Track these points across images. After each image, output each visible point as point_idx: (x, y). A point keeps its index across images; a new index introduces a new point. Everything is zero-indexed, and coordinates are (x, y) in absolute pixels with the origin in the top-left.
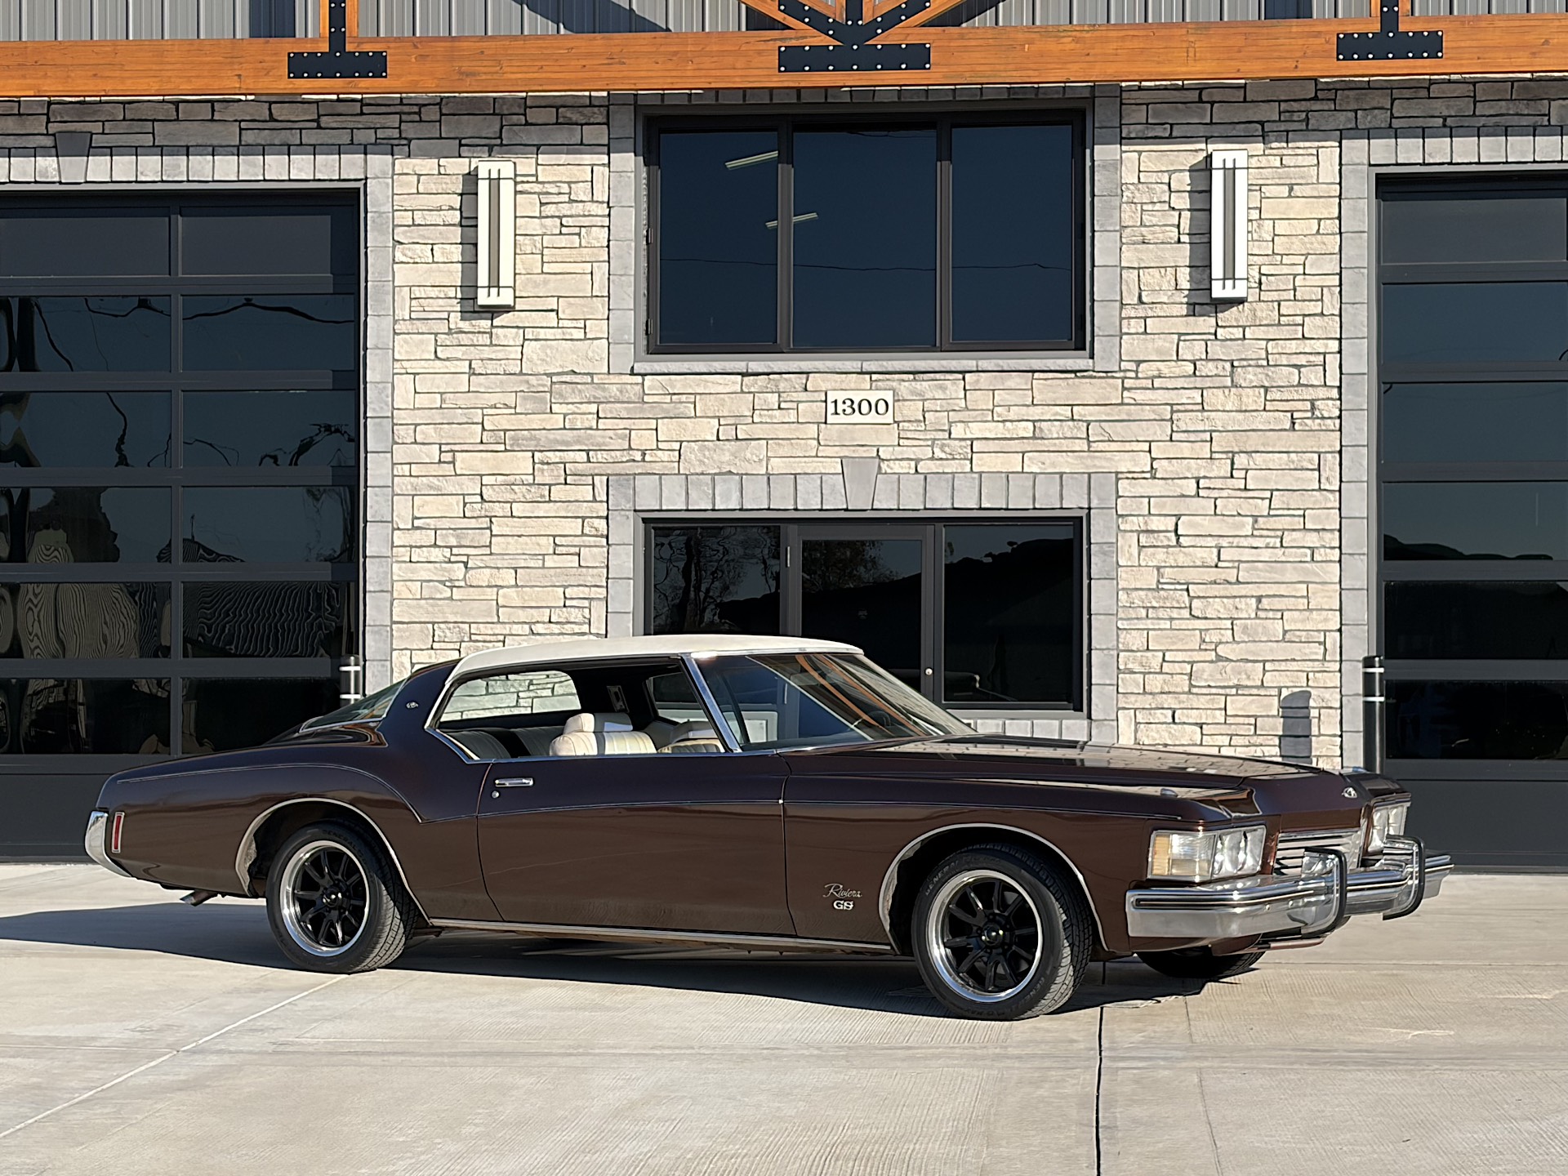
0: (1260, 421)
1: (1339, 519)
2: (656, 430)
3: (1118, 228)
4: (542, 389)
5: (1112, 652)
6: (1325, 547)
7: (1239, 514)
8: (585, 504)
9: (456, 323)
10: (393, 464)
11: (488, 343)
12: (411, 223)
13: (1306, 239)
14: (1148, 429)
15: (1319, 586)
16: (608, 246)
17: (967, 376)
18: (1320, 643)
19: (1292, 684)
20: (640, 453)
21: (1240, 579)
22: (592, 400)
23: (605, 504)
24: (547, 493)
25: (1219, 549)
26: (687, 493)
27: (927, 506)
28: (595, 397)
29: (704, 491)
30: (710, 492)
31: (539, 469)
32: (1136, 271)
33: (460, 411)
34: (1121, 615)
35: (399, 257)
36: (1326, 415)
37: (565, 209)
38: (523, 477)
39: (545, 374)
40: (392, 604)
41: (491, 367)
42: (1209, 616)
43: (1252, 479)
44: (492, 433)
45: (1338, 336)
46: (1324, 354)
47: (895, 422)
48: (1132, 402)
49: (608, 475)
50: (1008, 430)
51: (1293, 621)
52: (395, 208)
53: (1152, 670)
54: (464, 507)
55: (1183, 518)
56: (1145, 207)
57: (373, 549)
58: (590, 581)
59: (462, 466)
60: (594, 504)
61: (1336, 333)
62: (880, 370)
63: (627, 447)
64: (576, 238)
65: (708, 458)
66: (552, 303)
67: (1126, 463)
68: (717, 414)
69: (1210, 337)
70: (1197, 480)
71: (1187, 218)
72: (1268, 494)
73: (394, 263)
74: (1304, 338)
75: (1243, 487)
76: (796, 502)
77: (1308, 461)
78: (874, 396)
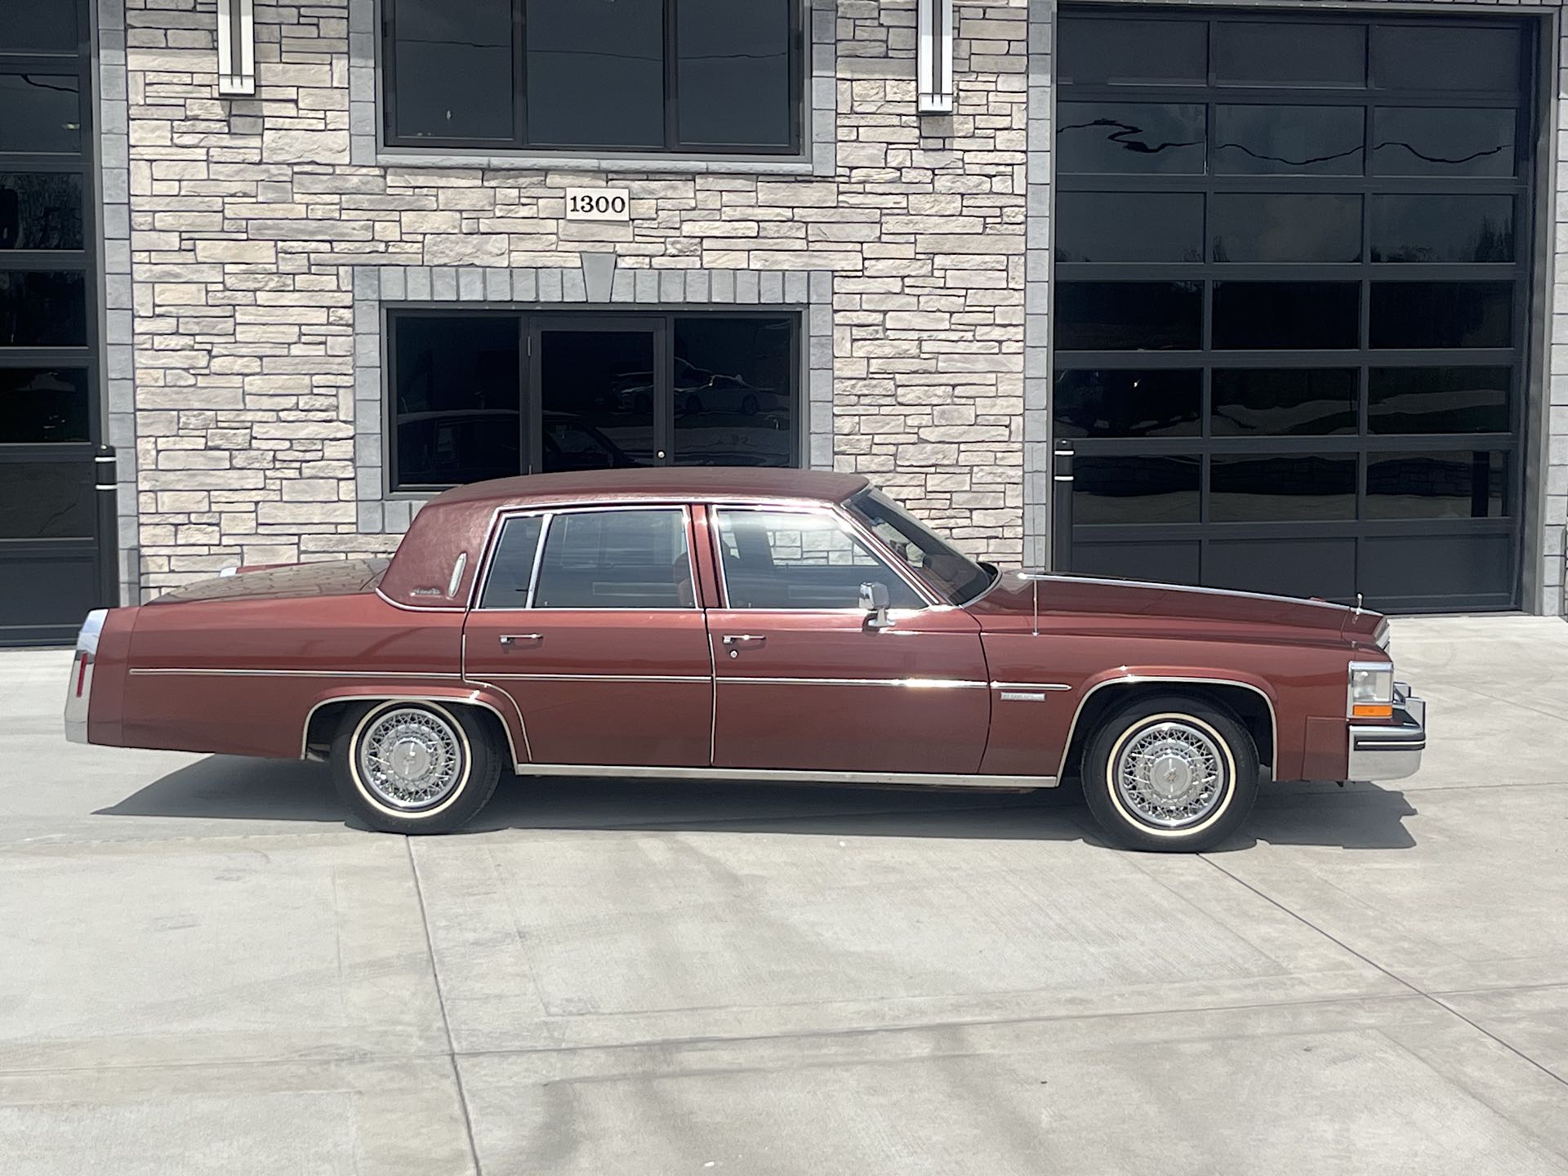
0: (958, 225)
1: (1022, 315)
2: (400, 221)
3: (833, 41)
4: (283, 178)
5: (828, 436)
6: (1009, 340)
7: (938, 311)
8: (331, 294)
9: (191, 110)
10: (132, 251)
11: (227, 131)
12: (143, 7)
13: (998, 59)
14: (860, 230)
15: (1008, 376)
16: (348, 38)
17: (698, 177)
18: (1006, 426)
19: (981, 463)
20: (383, 245)
21: (939, 370)
22: (334, 191)
23: (351, 294)
24: (292, 282)
25: (920, 340)
26: (432, 285)
27: (662, 300)
28: (337, 188)
29: (448, 283)
30: (455, 283)
31: (283, 259)
32: (849, 82)
33: (199, 199)
34: (836, 402)
35: (131, 41)
36: (1014, 220)
38: (266, 266)
39: (288, 164)
40: (135, 392)
41: (228, 156)
42: (911, 402)
43: (951, 277)
44: (233, 221)
45: (1024, 149)
46: (1012, 165)
47: (631, 219)
48: (846, 205)
49: (353, 265)
50: (735, 229)
51: (983, 406)
53: (862, 452)
54: (207, 294)
55: (890, 313)
56: (857, 22)
57: (115, 337)
58: (335, 368)
59: (205, 254)
60: (339, 294)
61: (1022, 145)
62: (615, 169)
63: (370, 238)
64: (314, 28)
65: (451, 251)
66: (291, 93)
67: (840, 262)
68: (459, 207)
69: (914, 146)
70: (903, 278)
71: (894, 35)
72: (963, 292)
73: (126, 47)
74: (995, 150)
75: (942, 285)
76: (537, 295)
77: (998, 262)
78: (610, 194)
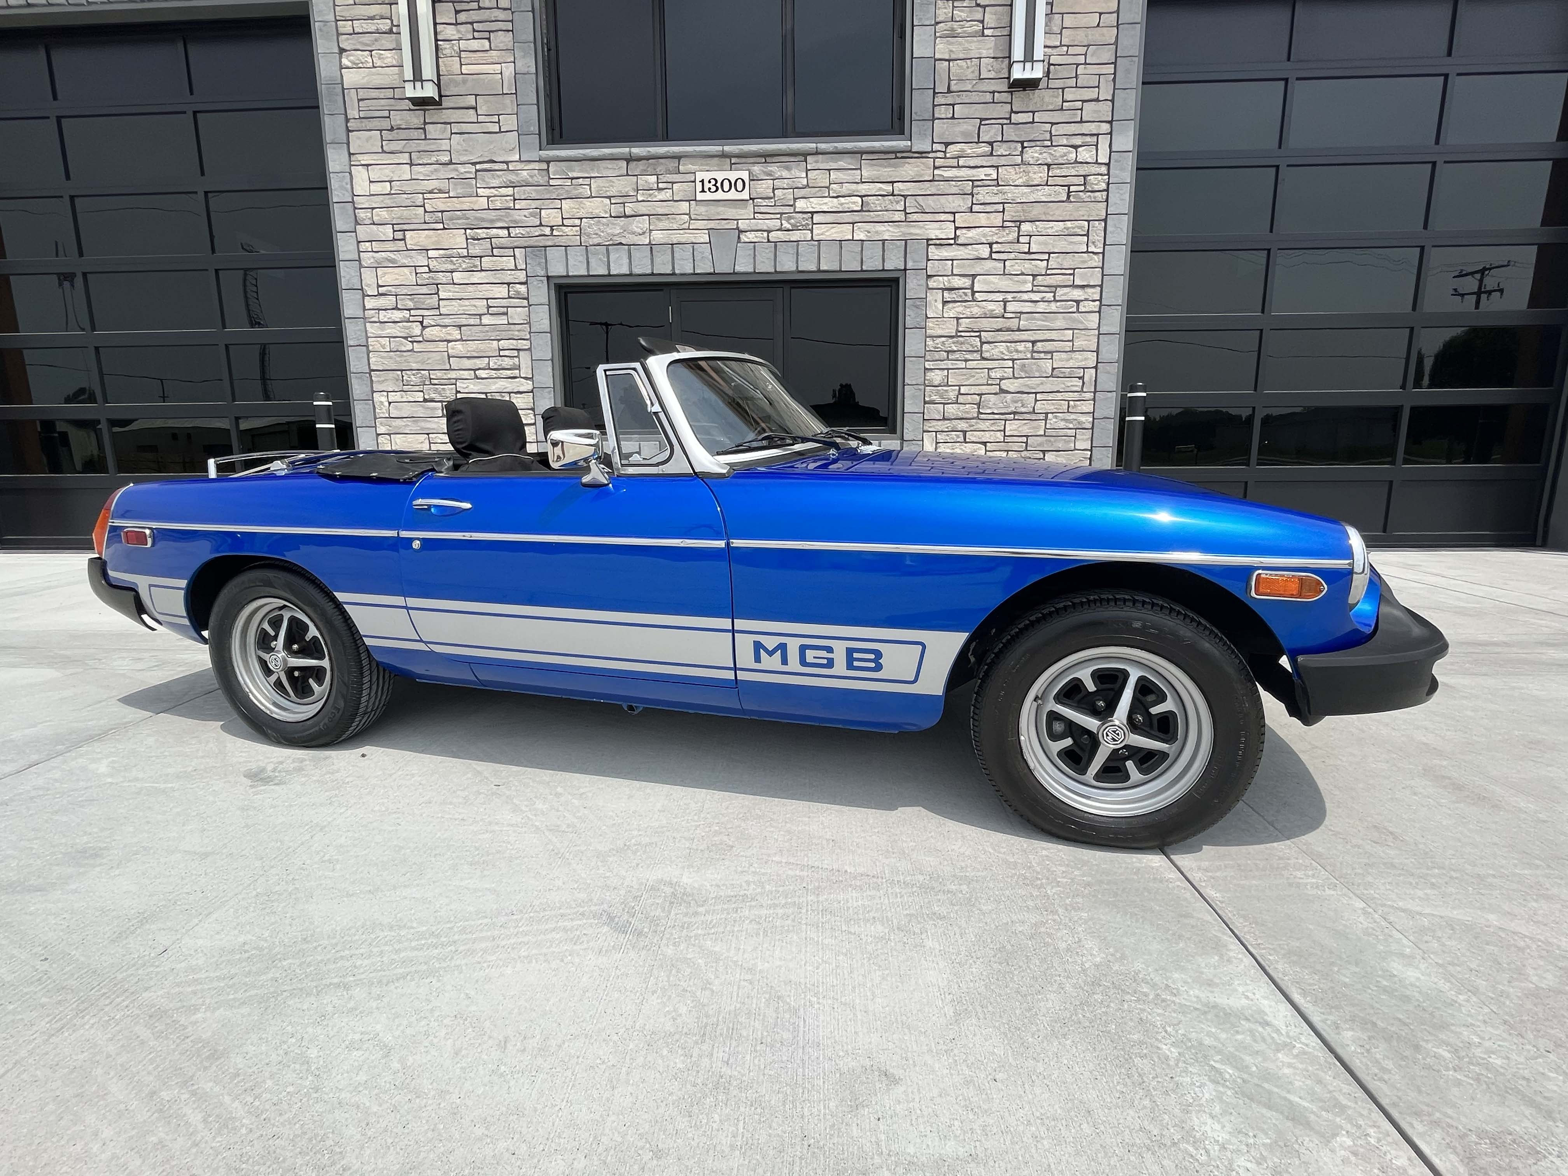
0: (1042, 194)
1: (1100, 275)
2: (561, 208)
3: (933, 22)
4: (468, 176)
5: (920, 387)
6: (1086, 300)
7: (1023, 274)
8: (509, 272)
9: (395, 119)
10: (358, 242)
11: (423, 137)
12: (352, 32)
13: (1089, 31)
14: (953, 202)
15: (1083, 332)
16: (513, 49)
17: (808, 157)
18: (1079, 378)
19: (1055, 411)
20: (549, 229)
21: (1021, 328)
22: (508, 184)
23: (525, 272)
24: (479, 264)
25: (1005, 302)
26: (588, 262)
27: (778, 271)
28: (511, 182)
29: (600, 259)
30: (606, 260)
31: (471, 243)
32: (947, 63)
33: (405, 196)
34: (928, 357)
35: (345, 62)
36: (1096, 188)
37: (474, 16)
38: (459, 251)
39: (472, 163)
40: (369, 356)
41: (425, 158)
42: (995, 357)
43: (1036, 243)
44: (432, 214)
45: (1110, 119)
46: (1098, 135)
47: (750, 199)
48: (941, 179)
49: (525, 247)
50: (842, 204)
51: (1060, 360)
52: (338, 18)
53: (950, 401)
54: (417, 276)
55: (978, 277)
56: (956, 3)
57: (351, 312)
58: (517, 335)
59: (413, 242)
60: (516, 272)
61: (1108, 116)
62: (737, 153)
63: (538, 223)
64: (486, 42)
65: (603, 232)
66: (471, 101)
67: (934, 231)
68: (608, 194)
69: (1005, 121)
70: (990, 245)
71: (991, 13)
72: (1046, 257)
73: (341, 68)
74: (1081, 122)
75: (1027, 250)
76: (673, 268)
77: (1079, 227)
78: (733, 176)
